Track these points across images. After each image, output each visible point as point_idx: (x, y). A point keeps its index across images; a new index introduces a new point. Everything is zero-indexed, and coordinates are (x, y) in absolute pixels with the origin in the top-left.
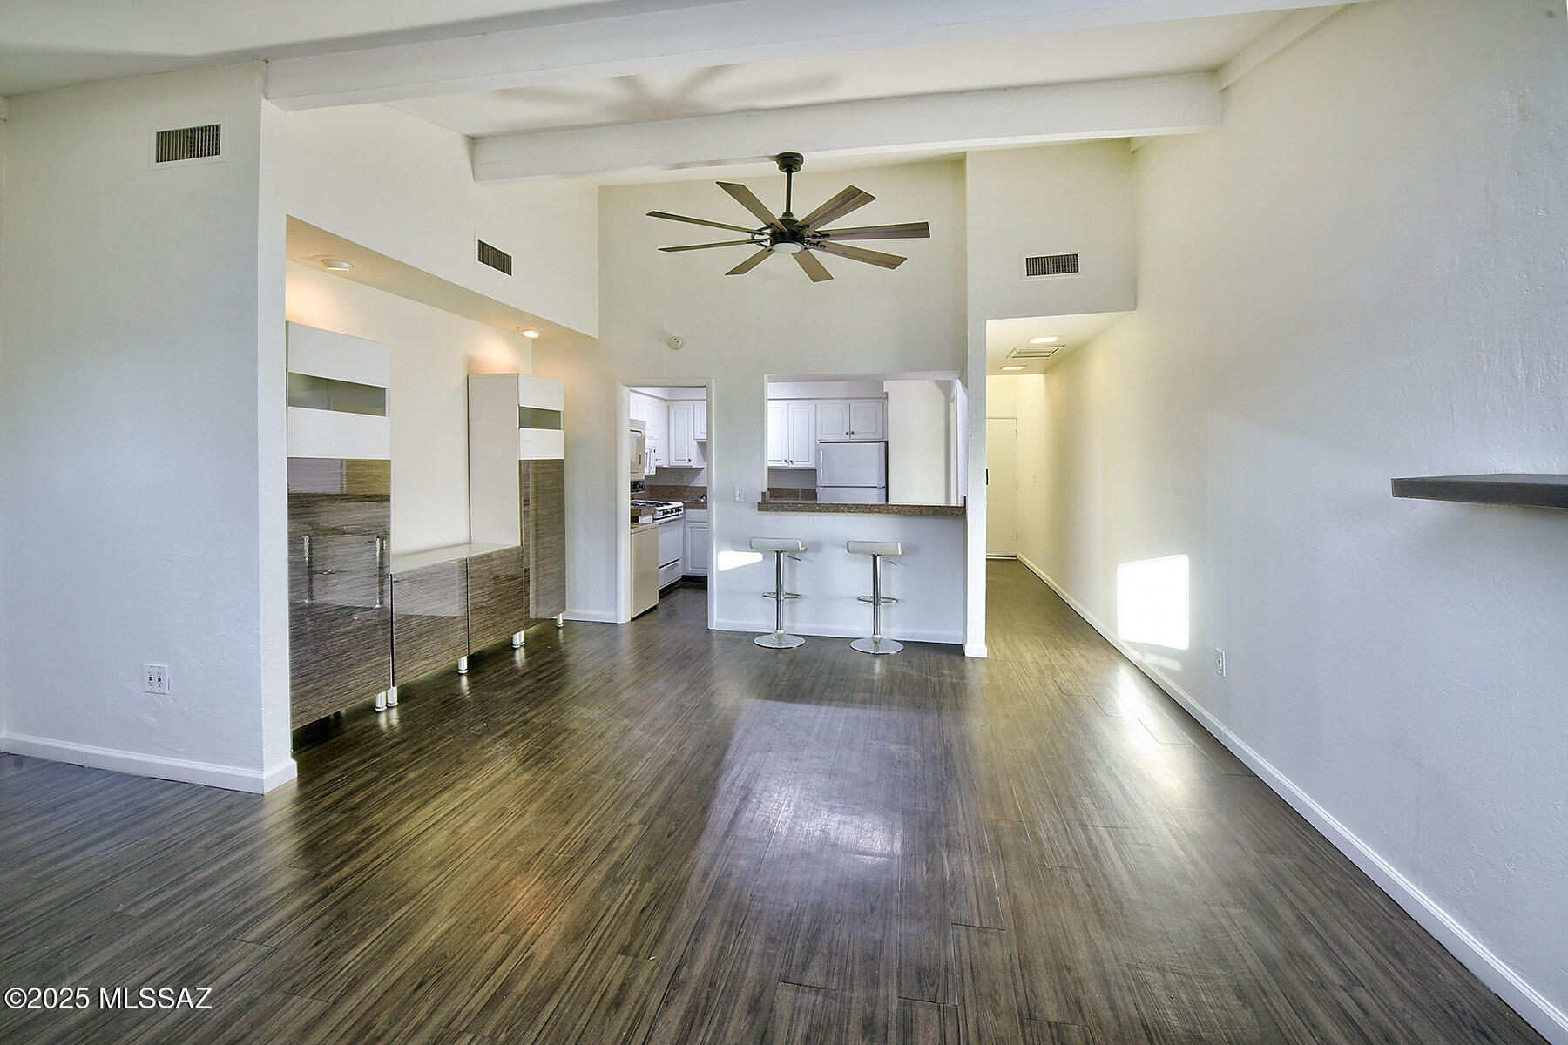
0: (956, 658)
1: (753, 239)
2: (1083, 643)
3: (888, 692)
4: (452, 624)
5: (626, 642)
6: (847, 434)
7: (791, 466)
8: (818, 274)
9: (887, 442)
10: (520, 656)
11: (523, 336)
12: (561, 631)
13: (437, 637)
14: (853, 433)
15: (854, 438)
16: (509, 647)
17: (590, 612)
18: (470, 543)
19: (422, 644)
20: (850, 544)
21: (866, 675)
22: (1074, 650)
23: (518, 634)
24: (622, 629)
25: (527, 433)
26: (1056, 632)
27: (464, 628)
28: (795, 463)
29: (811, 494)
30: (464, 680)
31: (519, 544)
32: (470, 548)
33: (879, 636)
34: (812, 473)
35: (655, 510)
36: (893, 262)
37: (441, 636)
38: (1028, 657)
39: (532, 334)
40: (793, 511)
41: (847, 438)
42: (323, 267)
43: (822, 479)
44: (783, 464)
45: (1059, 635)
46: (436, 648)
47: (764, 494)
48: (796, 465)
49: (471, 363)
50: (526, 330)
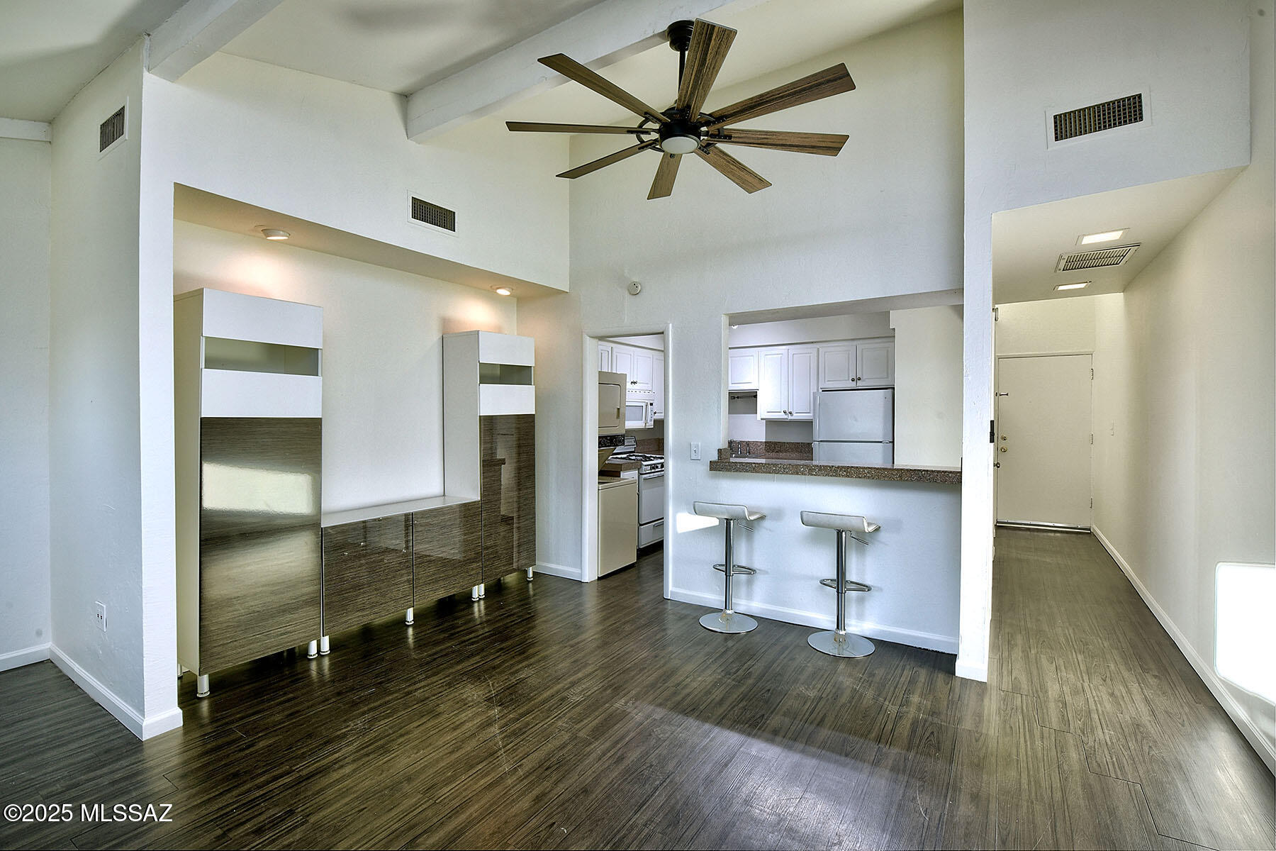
0: (940, 677)
1: (642, 142)
2: (1156, 677)
3: (816, 722)
4: (394, 577)
5: (591, 604)
6: (853, 380)
7: (790, 417)
8: (750, 181)
9: (894, 388)
10: (479, 610)
11: (496, 292)
12: (531, 584)
13: (376, 590)
14: (859, 379)
15: (860, 384)
16: (467, 599)
17: (560, 567)
18: (444, 495)
19: (357, 596)
20: (804, 514)
21: (802, 688)
22: (1135, 687)
23: (476, 587)
24: (586, 590)
25: (485, 388)
26: (1115, 652)
27: (408, 581)
28: (795, 415)
29: (805, 450)
30: (410, 631)
31: (479, 499)
32: (444, 499)
33: (842, 632)
34: (808, 424)
35: (642, 464)
36: (831, 145)
37: (380, 588)
38: (1053, 690)
39: (504, 292)
40: (747, 471)
41: (853, 385)
42: (264, 236)
43: (819, 433)
44: (781, 416)
45: (1117, 658)
46: (374, 600)
47: (720, 451)
48: (796, 417)
49: (446, 323)
50: (498, 288)
